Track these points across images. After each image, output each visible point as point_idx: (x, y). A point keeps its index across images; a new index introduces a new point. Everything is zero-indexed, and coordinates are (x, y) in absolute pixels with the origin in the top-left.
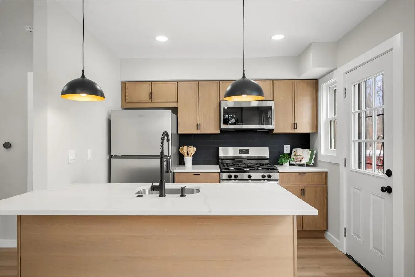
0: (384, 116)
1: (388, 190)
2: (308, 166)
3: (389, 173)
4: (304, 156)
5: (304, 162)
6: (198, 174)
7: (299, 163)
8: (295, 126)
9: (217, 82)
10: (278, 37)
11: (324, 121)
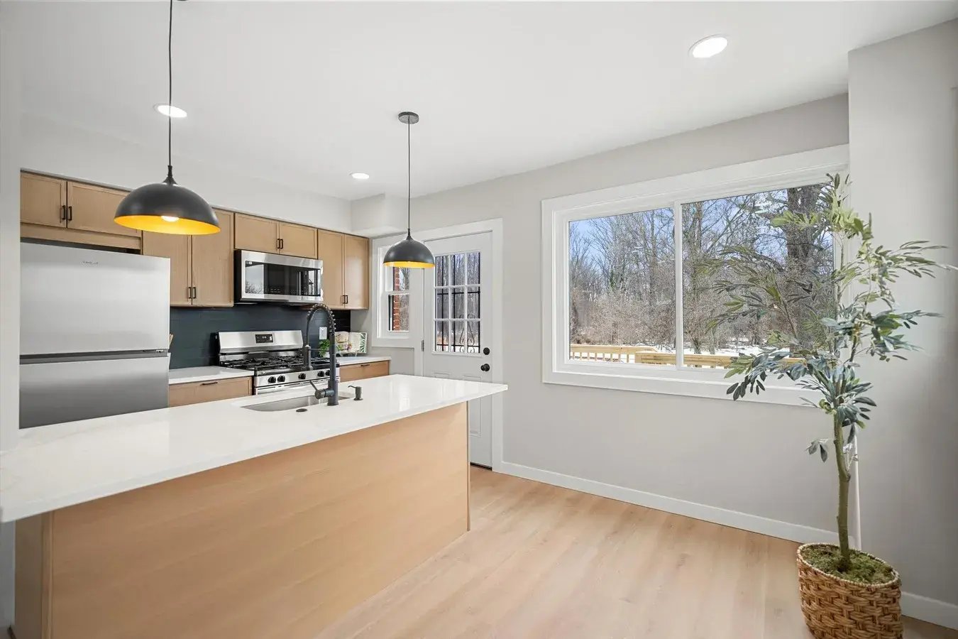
0: (481, 293)
1: (486, 368)
2: (359, 355)
3: (487, 351)
4: (352, 342)
5: (352, 350)
6: (214, 383)
7: (346, 352)
8: (345, 299)
9: (229, 213)
10: (361, 177)
11: (380, 296)
